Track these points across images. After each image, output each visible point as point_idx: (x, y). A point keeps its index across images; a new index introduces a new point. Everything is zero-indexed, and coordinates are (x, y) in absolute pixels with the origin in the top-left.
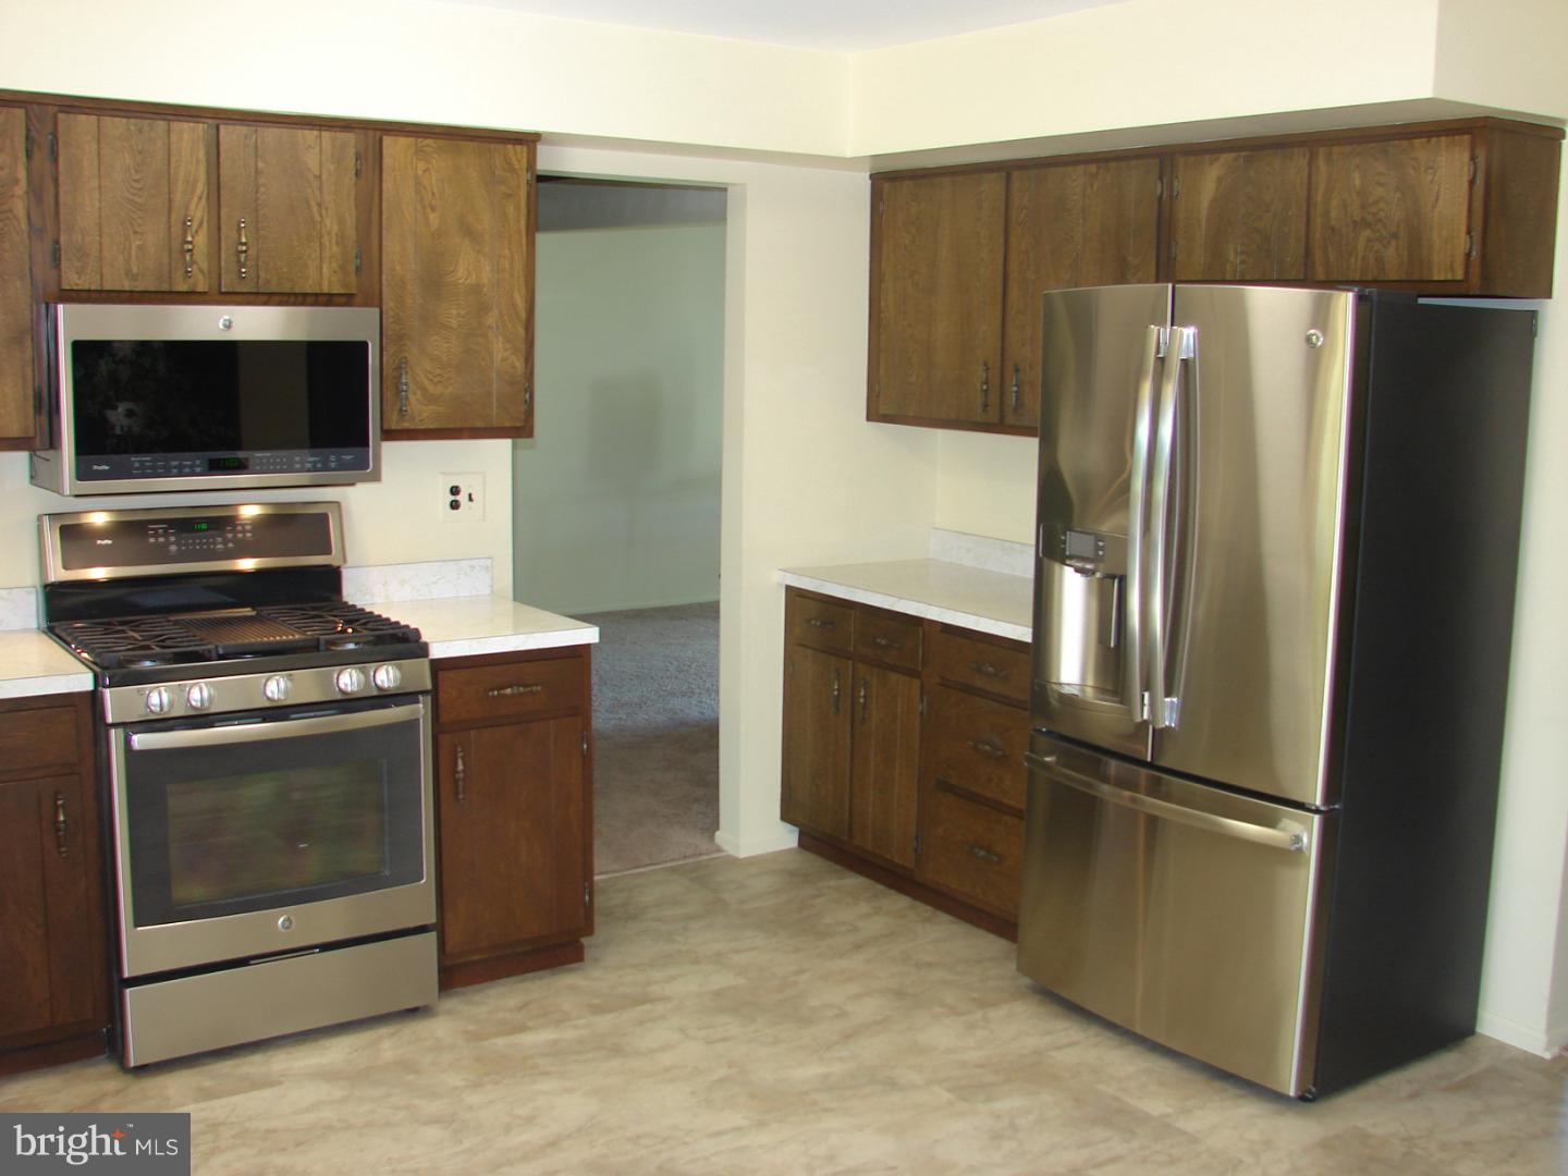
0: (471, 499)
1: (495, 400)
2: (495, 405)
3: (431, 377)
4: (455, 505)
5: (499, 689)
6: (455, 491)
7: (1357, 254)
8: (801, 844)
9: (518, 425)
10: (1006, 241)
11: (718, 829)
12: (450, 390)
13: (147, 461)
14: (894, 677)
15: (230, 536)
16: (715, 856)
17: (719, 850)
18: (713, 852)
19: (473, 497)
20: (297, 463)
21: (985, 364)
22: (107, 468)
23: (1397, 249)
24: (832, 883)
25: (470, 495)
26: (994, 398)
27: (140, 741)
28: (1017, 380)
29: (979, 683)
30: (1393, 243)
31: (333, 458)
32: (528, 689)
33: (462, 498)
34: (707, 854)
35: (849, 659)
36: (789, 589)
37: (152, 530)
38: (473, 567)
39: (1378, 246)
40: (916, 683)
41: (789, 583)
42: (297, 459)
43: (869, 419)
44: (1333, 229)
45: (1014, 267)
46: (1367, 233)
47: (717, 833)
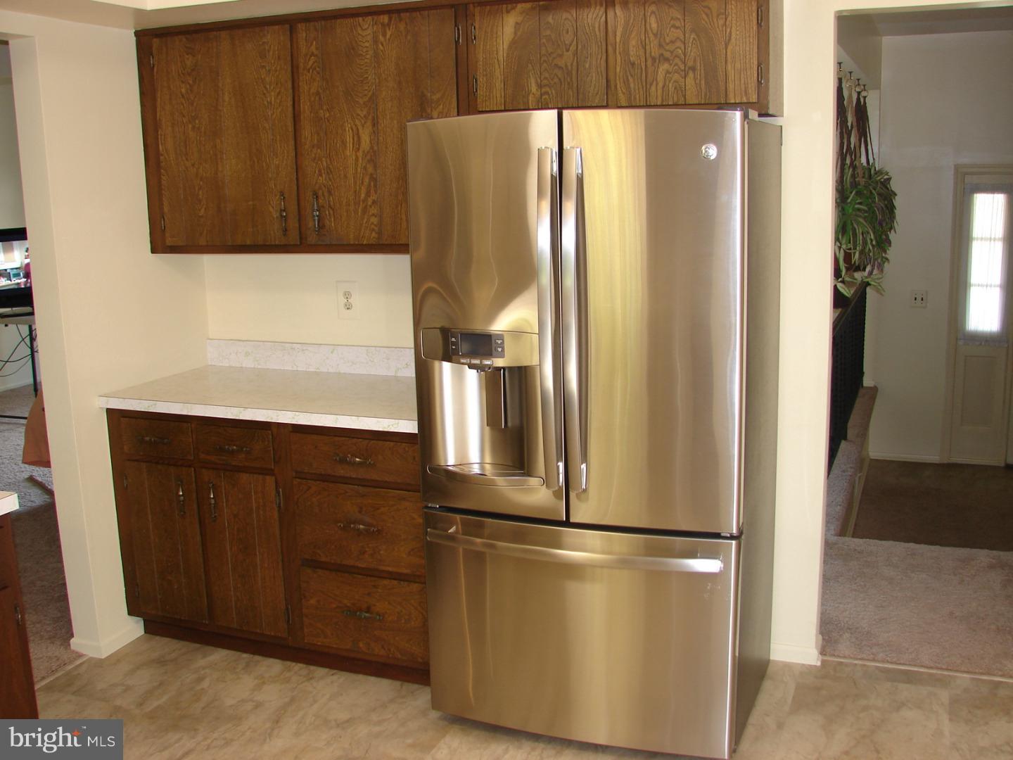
7: (657, 84)
8: (147, 630)
10: (295, 88)
11: (72, 636)
14: (244, 477)
16: (78, 662)
17: (80, 656)
18: (75, 659)
21: (282, 194)
23: (695, 79)
24: (202, 662)
26: (293, 223)
28: (318, 206)
29: (341, 471)
30: (691, 74)
34: (71, 662)
35: (190, 466)
36: (110, 412)
39: (676, 76)
40: (270, 480)
41: (108, 407)
43: (154, 251)
44: (633, 64)
45: (305, 107)
46: (666, 66)
47: (72, 641)
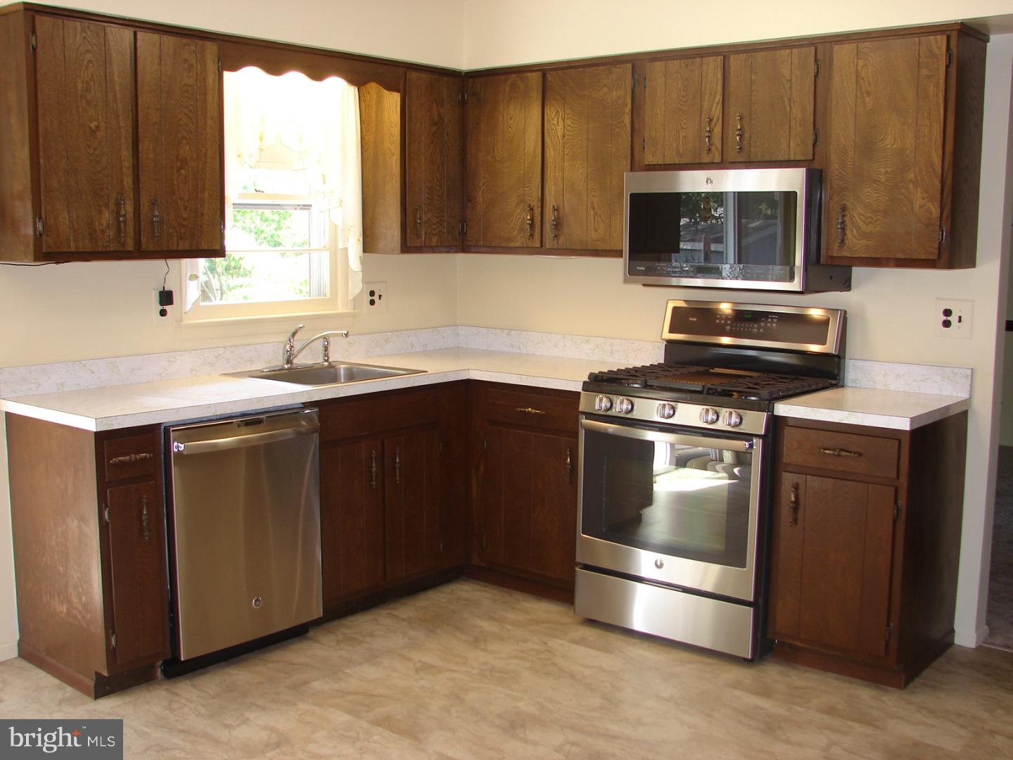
0: (960, 320)
1: (913, 238)
2: (913, 240)
3: (863, 219)
4: (947, 324)
6: (947, 313)
9: (932, 258)
12: (878, 228)
13: (664, 266)
15: (762, 324)
19: (962, 319)
22: (643, 269)
25: (960, 317)
33: (953, 319)
37: (719, 315)
38: (955, 374)
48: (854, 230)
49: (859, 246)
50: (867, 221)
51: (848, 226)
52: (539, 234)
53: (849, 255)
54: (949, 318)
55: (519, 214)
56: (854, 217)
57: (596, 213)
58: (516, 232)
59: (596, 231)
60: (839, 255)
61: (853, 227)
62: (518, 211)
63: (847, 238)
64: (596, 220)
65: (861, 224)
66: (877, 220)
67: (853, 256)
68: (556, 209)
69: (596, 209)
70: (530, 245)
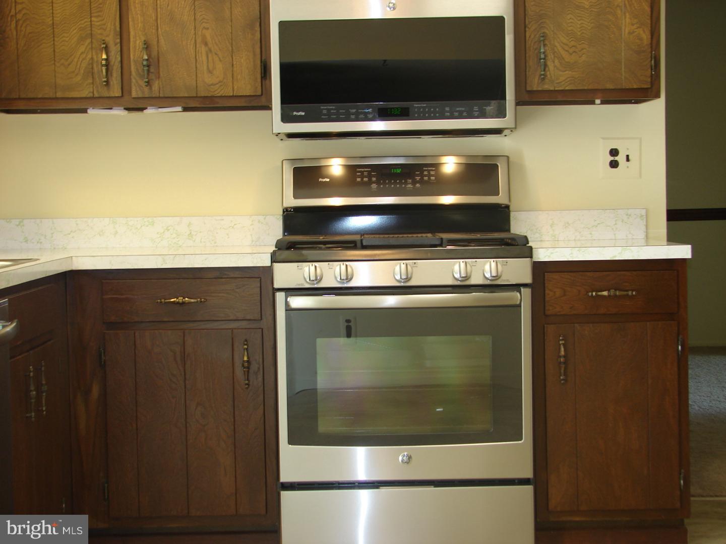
0: (628, 159)
1: (623, 67)
2: (623, 69)
3: (566, 48)
4: (614, 164)
5: (597, 291)
6: (614, 152)
9: (645, 86)
12: (584, 58)
13: (332, 109)
15: (418, 178)
19: (630, 158)
20: (447, 112)
22: (303, 114)
25: (628, 156)
27: (298, 302)
31: (476, 108)
32: (625, 293)
33: (621, 158)
37: (359, 172)
38: (629, 215)
42: (447, 109)
48: (556, 61)
49: (562, 79)
50: (571, 51)
51: (549, 57)
52: (119, 78)
53: (552, 88)
54: (616, 158)
55: (82, 53)
56: (555, 46)
57: (210, 51)
58: (79, 78)
59: (210, 72)
60: (540, 89)
61: (554, 57)
62: (82, 49)
63: (549, 70)
64: (210, 59)
65: (563, 53)
66: (582, 49)
67: (556, 89)
68: (147, 46)
69: (210, 46)
70: (106, 94)
